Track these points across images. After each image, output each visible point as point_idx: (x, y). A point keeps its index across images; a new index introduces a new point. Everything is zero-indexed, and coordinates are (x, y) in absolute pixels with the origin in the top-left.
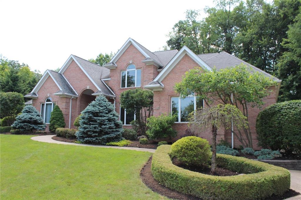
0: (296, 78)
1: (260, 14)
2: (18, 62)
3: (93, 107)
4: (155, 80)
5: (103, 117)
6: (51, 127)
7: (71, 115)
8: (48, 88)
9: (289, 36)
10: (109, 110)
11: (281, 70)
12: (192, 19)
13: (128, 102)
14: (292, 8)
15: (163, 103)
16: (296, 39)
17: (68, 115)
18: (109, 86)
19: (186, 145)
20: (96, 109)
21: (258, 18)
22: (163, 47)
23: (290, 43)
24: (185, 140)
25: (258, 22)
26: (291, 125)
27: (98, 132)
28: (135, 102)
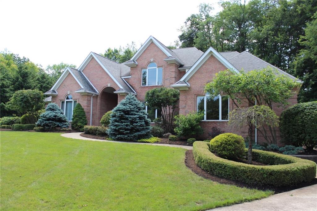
0: (313, 76)
1: (277, 10)
2: (18, 55)
3: (125, 105)
4: (182, 80)
5: (134, 115)
6: (74, 124)
7: (92, 113)
8: (68, 86)
9: (307, 33)
10: (139, 108)
11: (298, 68)
12: (205, 13)
13: (153, 100)
14: (309, 4)
15: (189, 102)
16: (314, 37)
17: (89, 112)
18: (130, 83)
19: (225, 140)
20: (127, 108)
21: (274, 14)
22: (175, 42)
23: (307, 41)
24: (223, 137)
25: (274, 17)
26: (314, 123)
27: (130, 129)
28: (161, 101)
